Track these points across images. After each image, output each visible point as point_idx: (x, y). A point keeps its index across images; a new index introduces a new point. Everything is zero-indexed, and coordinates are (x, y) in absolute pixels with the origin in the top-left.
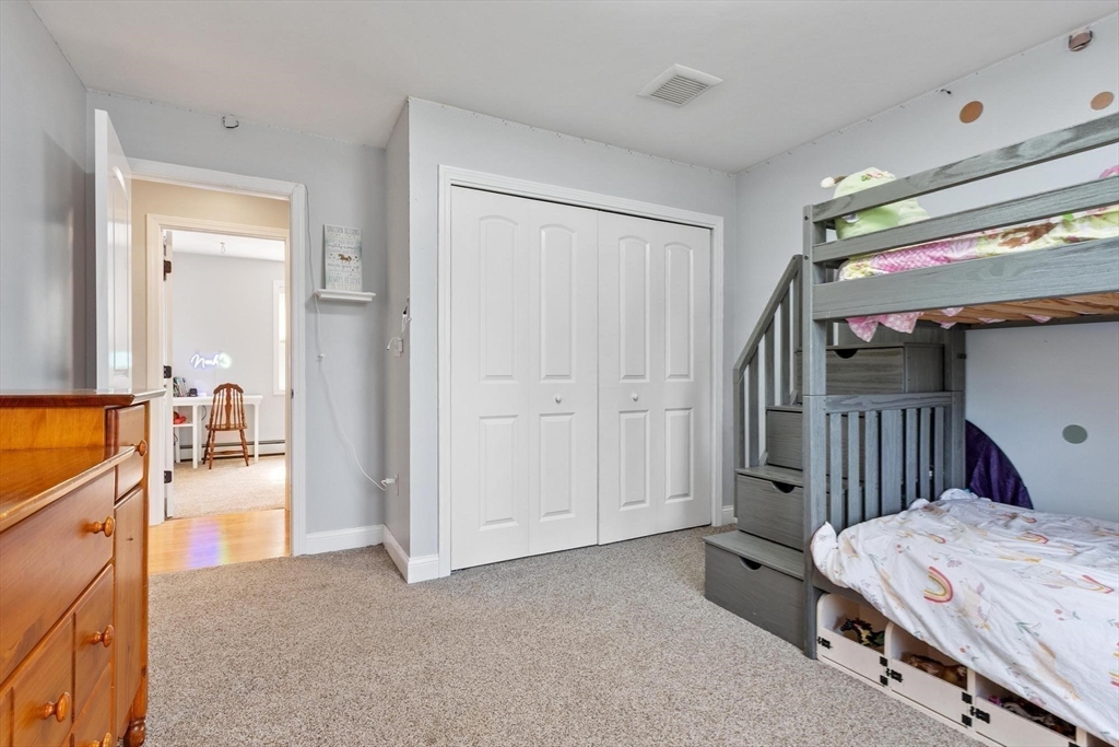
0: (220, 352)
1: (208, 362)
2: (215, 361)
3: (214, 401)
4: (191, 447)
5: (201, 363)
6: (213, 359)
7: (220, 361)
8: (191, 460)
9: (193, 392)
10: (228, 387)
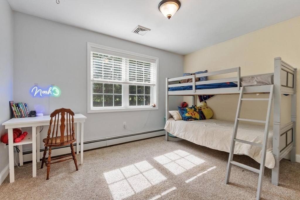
0: (52, 86)
1: (44, 92)
2: (49, 92)
3: (51, 123)
4: (31, 152)
5: (39, 93)
6: (47, 90)
7: (53, 92)
8: (31, 162)
9: (33, 114)
10: (63, 111)
